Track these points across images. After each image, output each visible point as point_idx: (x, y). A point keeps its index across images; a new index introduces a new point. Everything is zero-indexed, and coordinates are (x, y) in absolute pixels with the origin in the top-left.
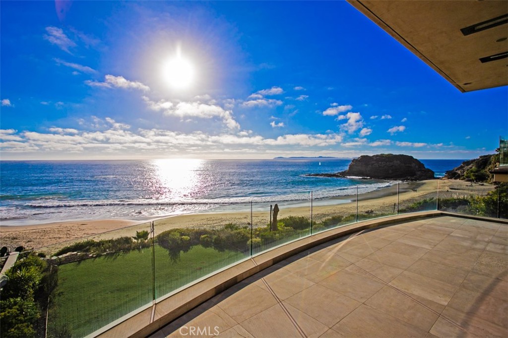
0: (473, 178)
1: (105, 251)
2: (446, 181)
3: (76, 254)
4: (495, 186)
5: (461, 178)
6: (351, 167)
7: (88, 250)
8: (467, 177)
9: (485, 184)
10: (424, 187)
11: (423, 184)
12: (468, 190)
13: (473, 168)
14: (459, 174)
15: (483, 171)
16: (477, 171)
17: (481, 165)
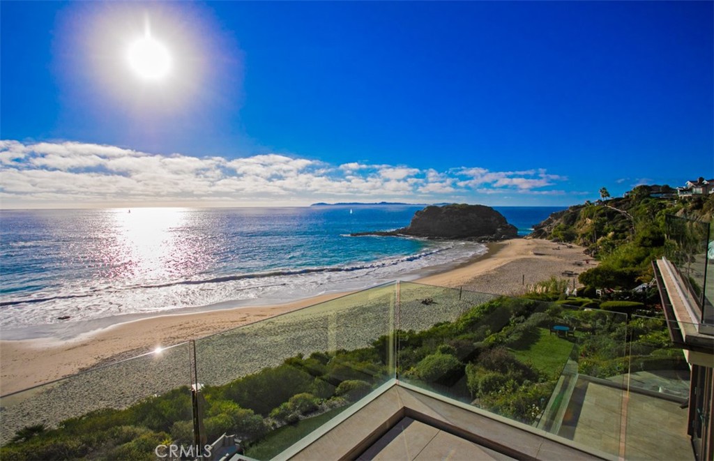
0: (561, 237)
2: (531, 241)
4: (585, 249)
5: (548, 237)
6: (414, 222)
8: (555, 236)
9: (574, 245)
10: (504, 252)
11: (504, 246)
12: (555, 255)
13: (562, 223)
14: (546, 233)
15: (571, 229)
16: (565, 229)
17: (570, 221)
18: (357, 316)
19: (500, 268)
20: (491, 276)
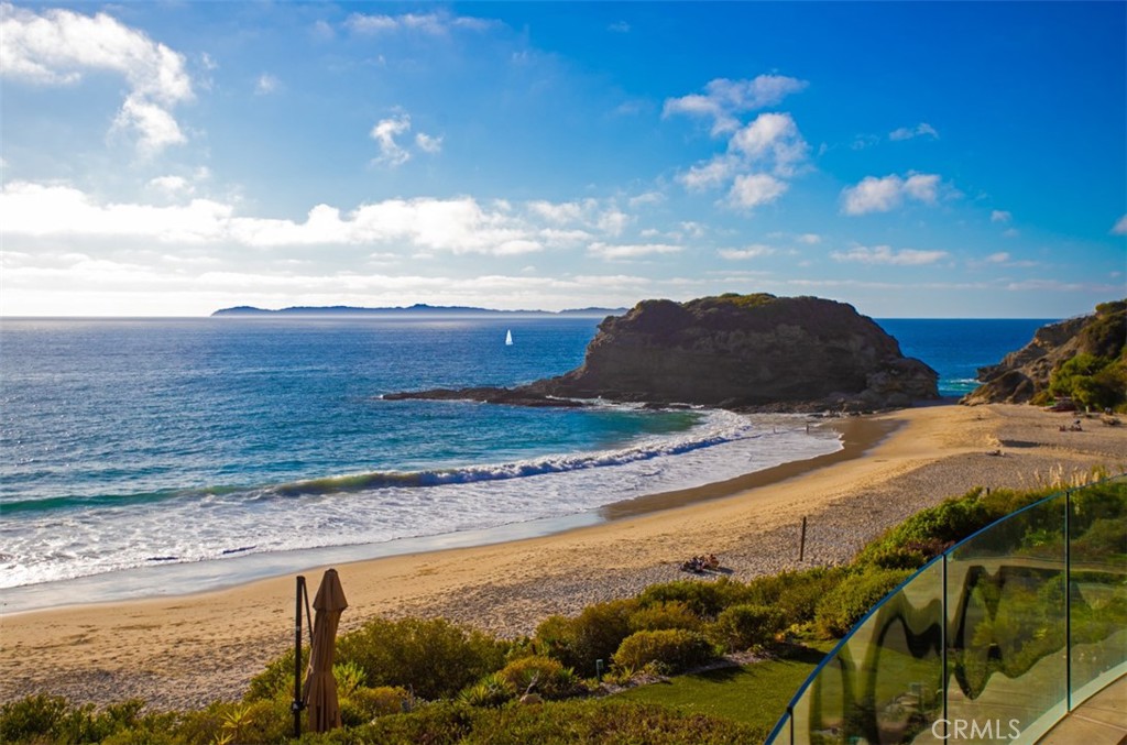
0: (1082, 395)
2: (984, 410)
5: (1039, 397)
6: (595, 357)
8: (1059, 392)
10: (900, 439)
11: (898, 425)
12: (1068, 445)
13: (1081, 353)
14: (1030, 383)
15: (1114, 368)
16: (1092, 369)
17: (1107, 343)
18: (482, 608)
19: (904, 477)
20: (880, 498)
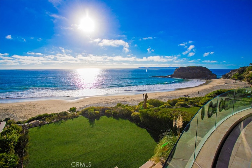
0: (237, 78)
1: (54, 120)
2: (223, 80)
3: (38, 122)
4: (248, 83)
5: (230, 78)
6: (175, 73)
7: (44, 120)
8: (233, 78)
9: (242, 81)
10: (211, 83)
12: (234, 84)
13: (237, 73)
14: (229, 77)
15: (242, 75)
16: (239, 75)
17: (241, 72)
19: (212, 87)
20: (208, 89)
